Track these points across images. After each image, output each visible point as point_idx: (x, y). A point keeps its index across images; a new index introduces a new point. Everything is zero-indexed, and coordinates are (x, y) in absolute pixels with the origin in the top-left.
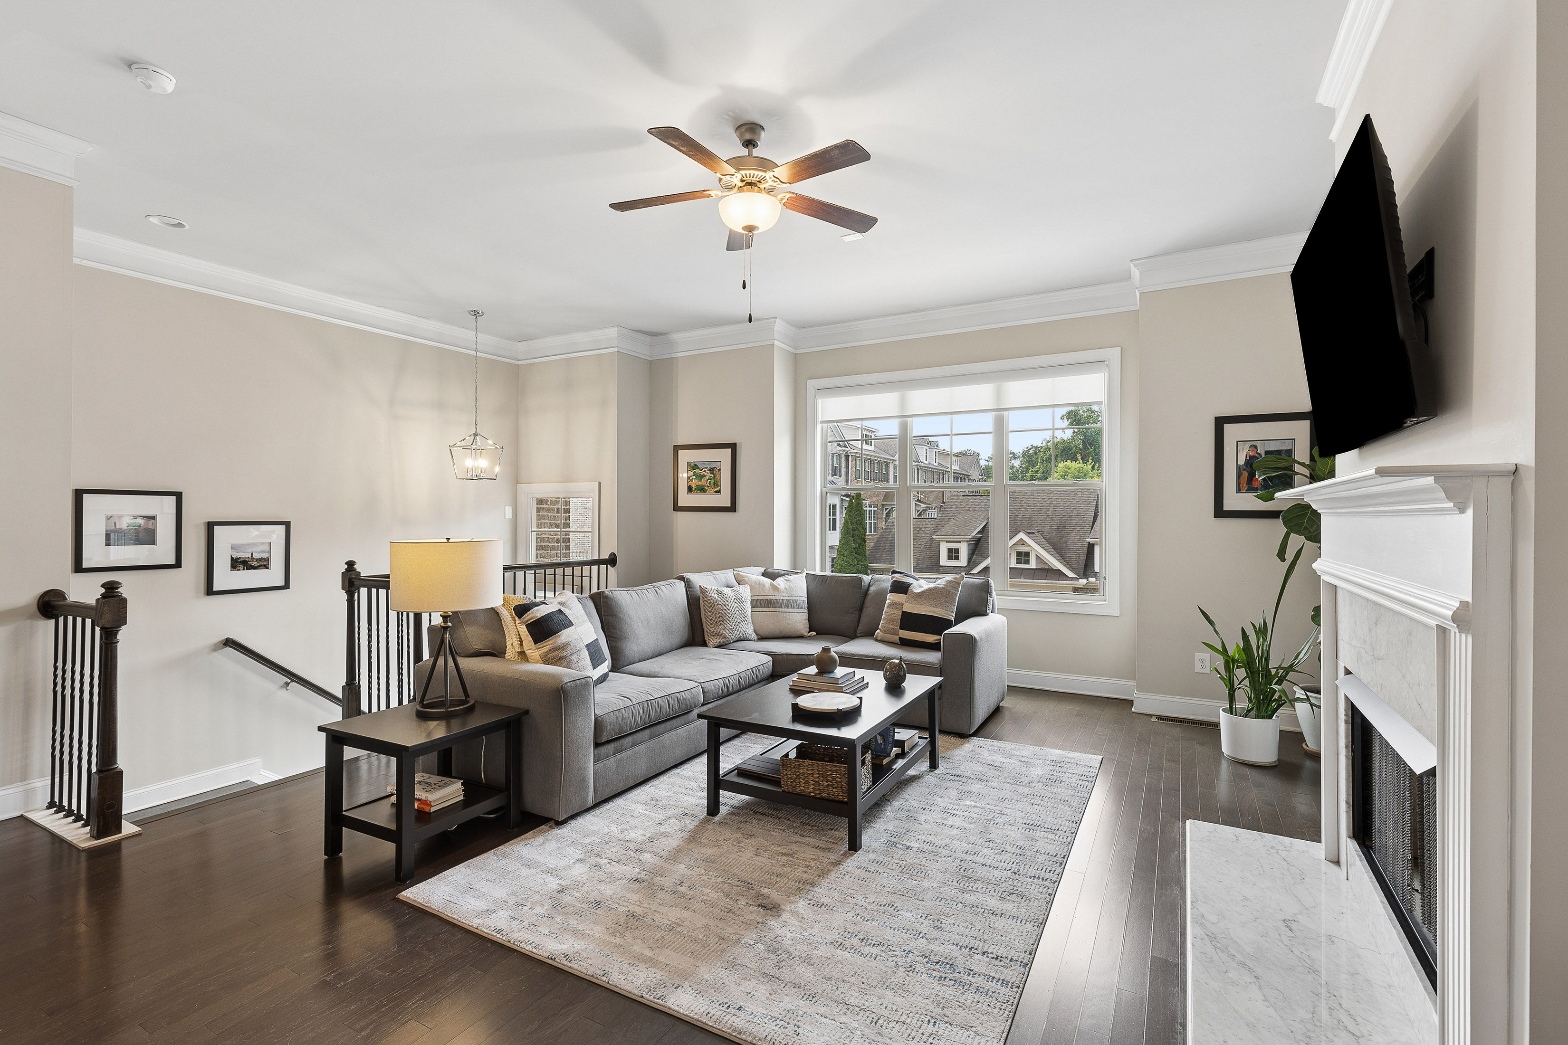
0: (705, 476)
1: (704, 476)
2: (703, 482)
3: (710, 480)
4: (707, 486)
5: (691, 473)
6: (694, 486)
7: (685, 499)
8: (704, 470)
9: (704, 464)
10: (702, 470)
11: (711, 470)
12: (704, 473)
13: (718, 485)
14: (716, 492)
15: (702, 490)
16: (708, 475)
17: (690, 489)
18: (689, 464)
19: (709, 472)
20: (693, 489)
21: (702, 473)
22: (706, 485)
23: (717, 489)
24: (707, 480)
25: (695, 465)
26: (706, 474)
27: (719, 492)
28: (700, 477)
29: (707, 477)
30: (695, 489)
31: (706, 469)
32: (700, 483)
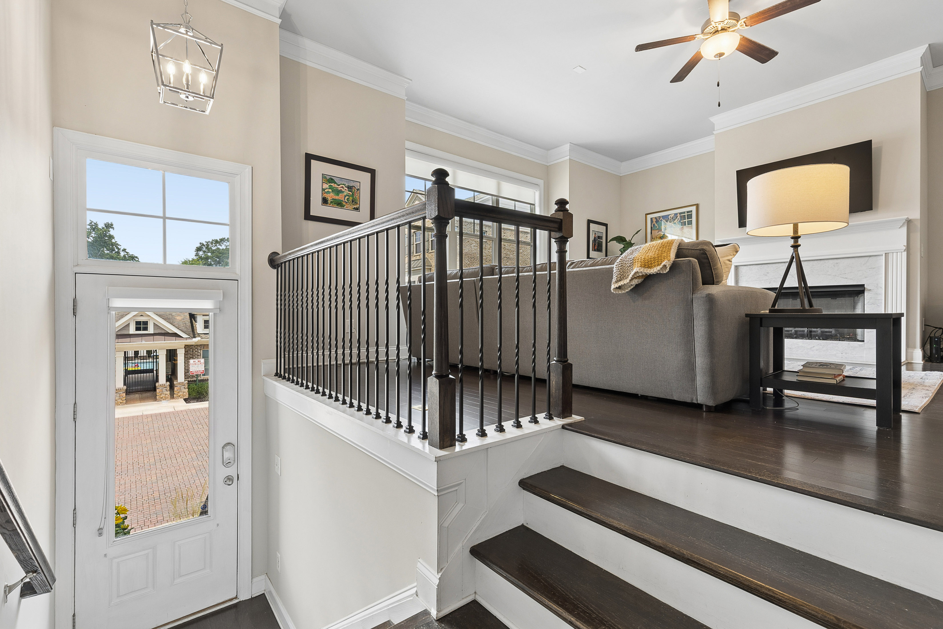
0: (343, 192)
1: (341, 192)
2: (340, 197)
3: (348, 197)
4: (345, 202)
5: (326, 186)
6: (329, 199)
7: (317, 209)
8: (341, 186)
9: (341, 180)
10: (339, 185)
11: (350, 188)
12: (342, 189)
13: (356, 203)
14: (354, 208)
15: (339, 204)
16: (346, 192)
17: (325, 201)
18: (324, 176)
19: (347, 189)
20: (329, 202)
21: (339, 189)
22: (344, 200)
23: (355, 207)
24: (345, 196)
25: (332, 179)
26: (343, 190)
27: (357, 209)
28: (338, 192)
29: (345, 194)
30: (331, 202)
31: (344, 186)
32: (337, 197)
